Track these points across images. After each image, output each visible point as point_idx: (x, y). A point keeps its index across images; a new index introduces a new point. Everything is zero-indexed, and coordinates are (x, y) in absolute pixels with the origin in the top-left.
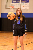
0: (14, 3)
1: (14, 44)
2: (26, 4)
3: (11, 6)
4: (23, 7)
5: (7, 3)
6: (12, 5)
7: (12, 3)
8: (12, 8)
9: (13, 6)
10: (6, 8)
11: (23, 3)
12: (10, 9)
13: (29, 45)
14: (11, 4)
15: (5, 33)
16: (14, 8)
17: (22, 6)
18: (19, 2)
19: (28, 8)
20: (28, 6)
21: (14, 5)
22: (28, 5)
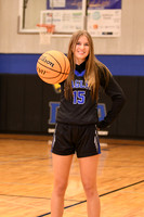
0: (55, 8)
1: (52, 188)
2: (107, 17)
3: (41, 23)
4: (96, 27)
5: (25, 7)
6: (48, 18)
7: (48, 8)
8: (45, 30)
9: (49, 24)
10: (21, 30)
11: (94, 8)
12: (38, 33)
13: (120, 195)
14: (42, 12)
15: (15, 139)
16: (54, 33)
17: (91, 23)
18: (75, 8)
19: (117, 32)
20: (119, 24)
21: (55, 18)
22: (116, 20)
